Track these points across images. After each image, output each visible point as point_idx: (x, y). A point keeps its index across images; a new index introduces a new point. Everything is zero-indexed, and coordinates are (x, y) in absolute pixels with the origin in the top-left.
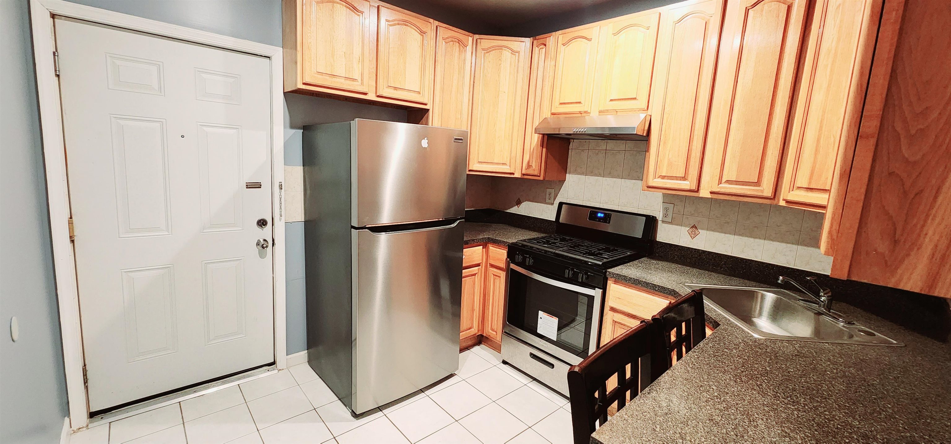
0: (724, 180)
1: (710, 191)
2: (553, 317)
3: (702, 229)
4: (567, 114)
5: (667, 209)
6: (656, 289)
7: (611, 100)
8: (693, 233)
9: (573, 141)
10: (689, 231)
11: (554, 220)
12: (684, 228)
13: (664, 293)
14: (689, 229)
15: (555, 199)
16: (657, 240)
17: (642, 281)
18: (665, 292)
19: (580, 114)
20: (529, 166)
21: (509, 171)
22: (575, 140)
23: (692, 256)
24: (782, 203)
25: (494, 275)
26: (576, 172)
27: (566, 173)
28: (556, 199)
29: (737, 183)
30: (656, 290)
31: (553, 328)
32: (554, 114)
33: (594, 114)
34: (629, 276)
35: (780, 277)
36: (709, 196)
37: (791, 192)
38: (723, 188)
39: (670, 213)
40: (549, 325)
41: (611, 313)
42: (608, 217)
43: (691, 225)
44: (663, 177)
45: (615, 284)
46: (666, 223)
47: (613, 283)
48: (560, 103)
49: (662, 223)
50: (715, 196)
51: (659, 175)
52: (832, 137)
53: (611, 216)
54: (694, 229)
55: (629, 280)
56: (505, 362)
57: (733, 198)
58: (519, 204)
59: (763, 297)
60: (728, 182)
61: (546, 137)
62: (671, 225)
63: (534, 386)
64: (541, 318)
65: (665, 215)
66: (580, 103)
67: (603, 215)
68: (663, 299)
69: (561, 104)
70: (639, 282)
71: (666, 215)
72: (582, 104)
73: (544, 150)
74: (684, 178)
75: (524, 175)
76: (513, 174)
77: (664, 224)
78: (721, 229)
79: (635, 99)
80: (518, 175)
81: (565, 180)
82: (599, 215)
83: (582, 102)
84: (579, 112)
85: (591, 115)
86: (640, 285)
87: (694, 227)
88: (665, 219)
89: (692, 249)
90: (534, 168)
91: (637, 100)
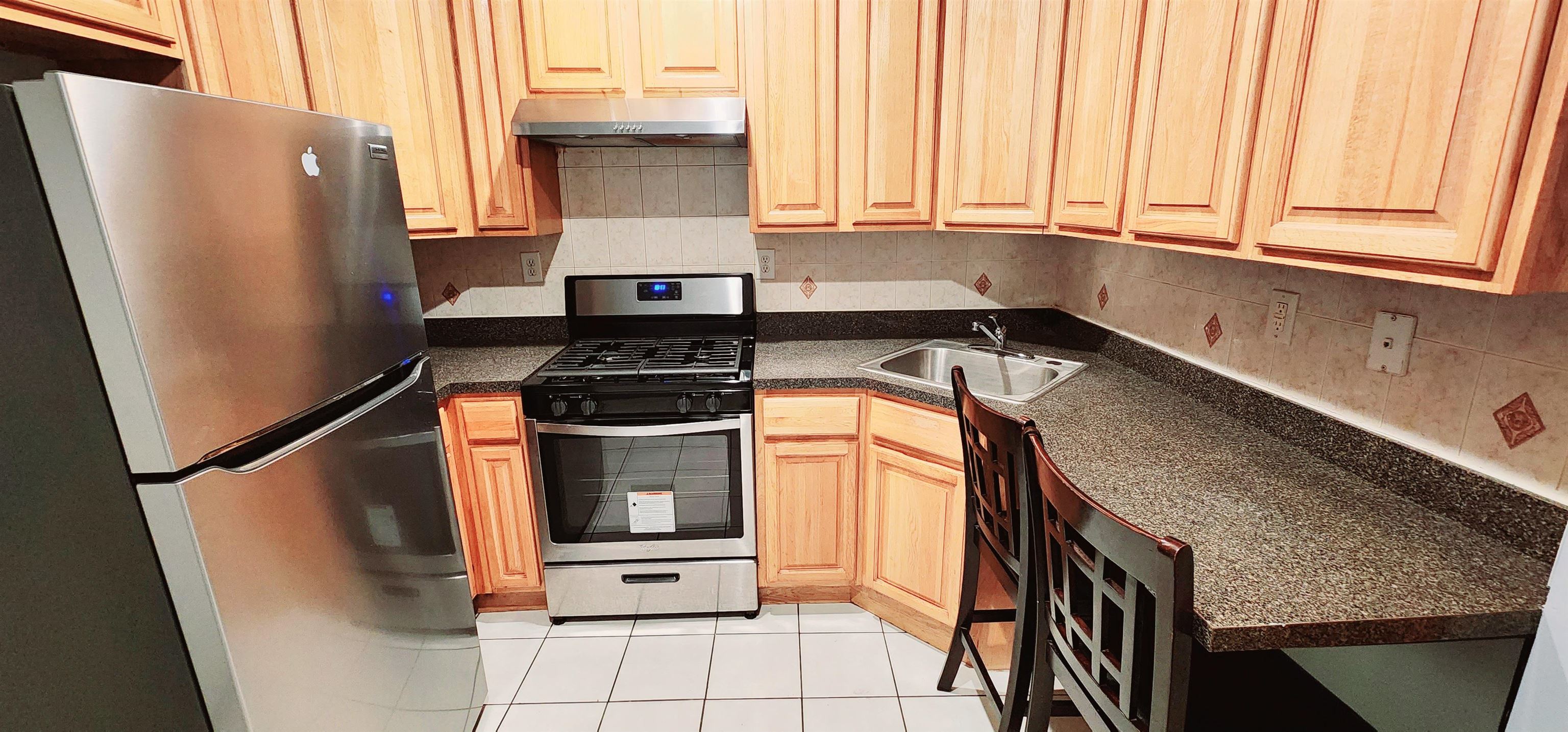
0: (870, 203)
1: (854, 222)
2: (661, 494)
3: (820, 281)
4: (572, 93)
5: (765, 259)
6: (839, 385)
7: (667, 69)
8: (808, 289)
9: (564, 152)
10: (802, 288)
11: (565, 315)
12: (795, 283)
13: (851, 387)
14: (801, 284)
15: (546, 272)
16: (757, 311)
17: (815, 379)
18: (852, 385)
19: (602, 95)
20: (495, 209)
21: (445, 226)
22: (567, 149)
23: (813, 323)
24: (940, 227)
25: (488, 460)
26: (583, 213)
27: (562, 218)
28: (548, 273)
29: (887, 205)
30: (838, 387)
31: (665, 511)
32: (536, 92)
33: (634, 93)
34: (794, 378)
35: (975, 323)
36: (852, 229)
37: (955, 212)
38: (872, 214)
39: (771, 264)
40: (654, 509)
41: (770, 447)
42: (676, 289)
43: (803, 277)
44: (783, 207)
45: (768, 397)
46: (767, 282)
47: (765, 397)
48: (549, 69)
49: (761, 282)
50: (860, 229)
51: (777, 204)
52: (1004, 135)
53: (680, 285)
54: (808, 283)
55: (794, 384)
56: (558, 621)
57: (883, 228)
58: (454, 295)
59: (934, 353)
60: (875, 205)
61: (525, 143)
62: (775, 284)
63: (644, 629)
64: (634, 504)
65: (764, 270)
66: (598, 70)
67: (664, 286)
68: (849, 396)
69: (552, 70)
70: (810, 382)
71: (765, 268)
72: (603, 72)
73: (527, 172)
74: (815, 206)
75: (482, 230)
76: (454, 230)
77: (764, 284)
78: (844, 275)
79: (714, 68)
80: (465, 231)
81: (562, 232)
82: (657, 288)
83: (603, 69)
84: (600, 91)
85: (627, 96)
86: (813, 387)
87: (808, 279)
88: (766, 276)
89: (811, 312)
90: (509, 211)
91: (718, 71)
